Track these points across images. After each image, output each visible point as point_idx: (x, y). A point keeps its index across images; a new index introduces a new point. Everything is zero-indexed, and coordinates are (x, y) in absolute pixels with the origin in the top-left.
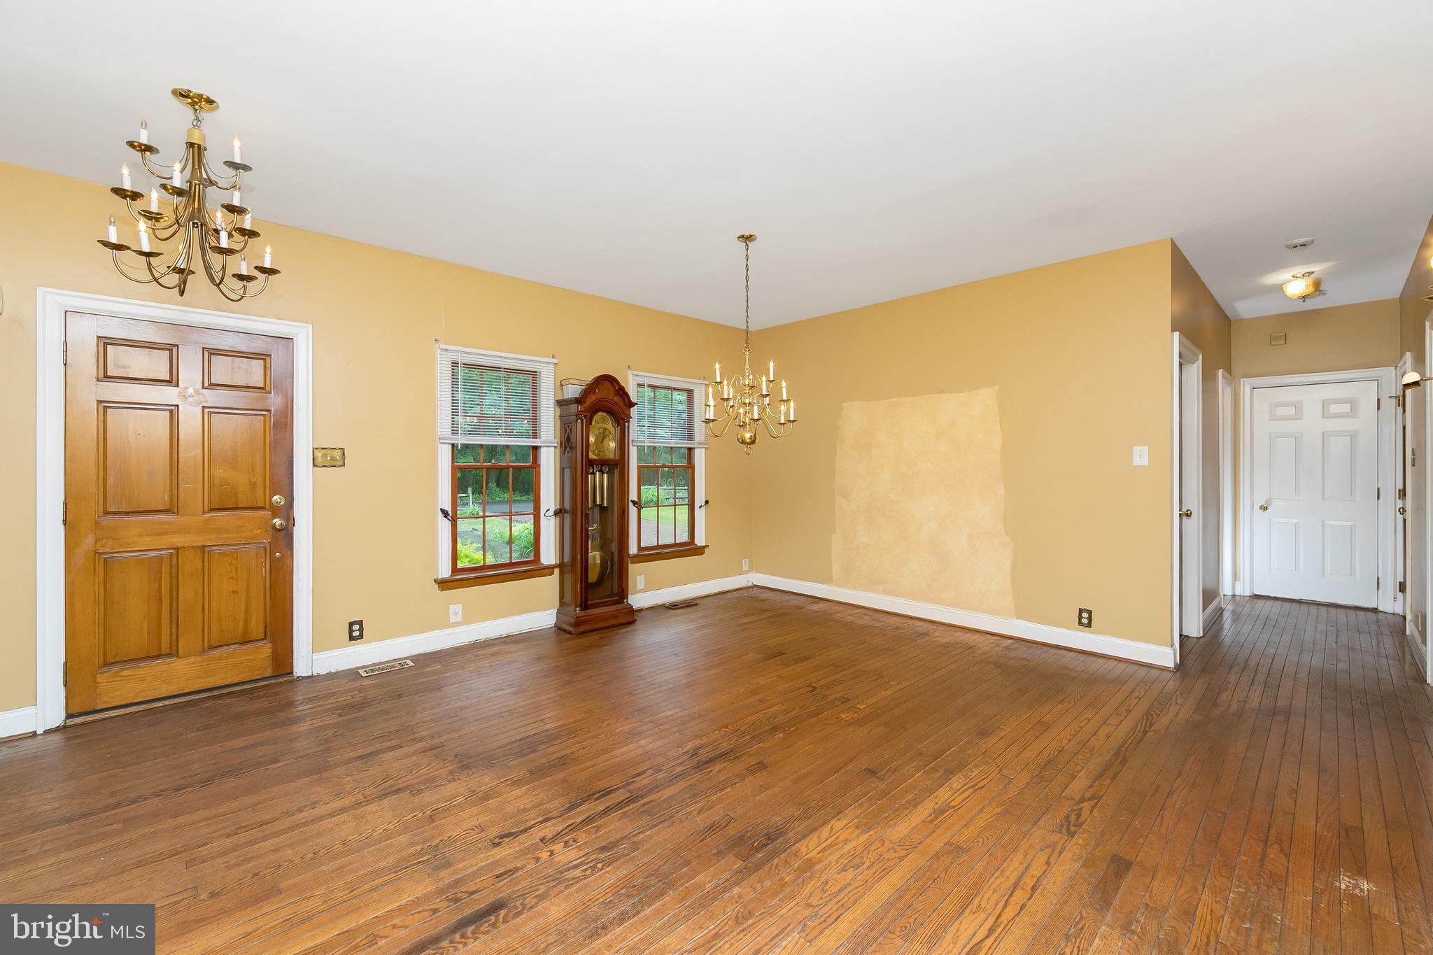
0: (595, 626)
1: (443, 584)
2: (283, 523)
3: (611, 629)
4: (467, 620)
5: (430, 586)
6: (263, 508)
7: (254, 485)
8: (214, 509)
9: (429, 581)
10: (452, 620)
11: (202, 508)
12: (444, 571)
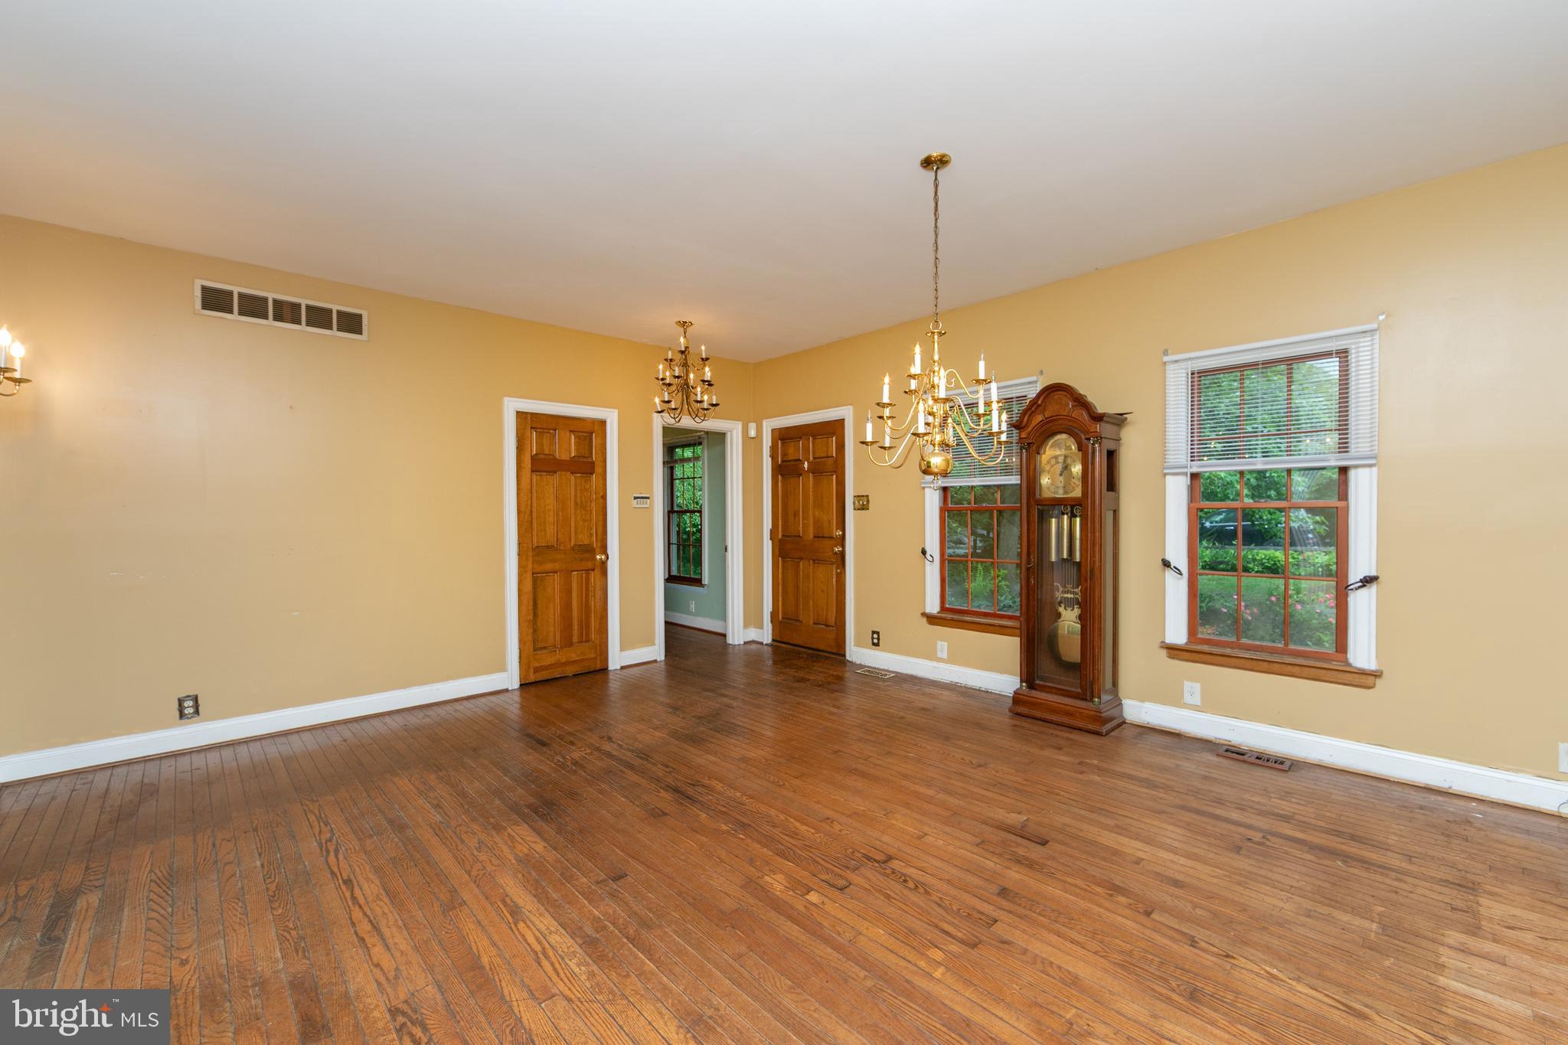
0: (1038, 714)
1: (931, 619)
2: (841, 549)
3: (1048, 725)
4: (951, 660)
5: (925, 619)
6: (833, 538)
7: (829, 522)
8: (815, 537)
9: (924, 614)
10: (939, 655)
11: (811, 536)
12: (933, 606)
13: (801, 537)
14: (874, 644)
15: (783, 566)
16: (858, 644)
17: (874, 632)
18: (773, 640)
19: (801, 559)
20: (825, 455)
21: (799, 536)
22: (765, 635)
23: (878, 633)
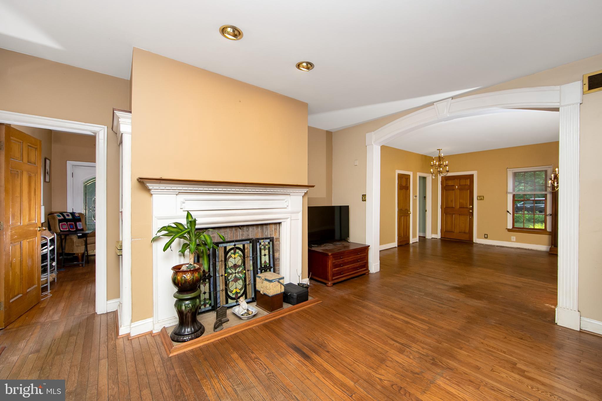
1: (509, 230)
2: (472, 211)
4: (518, 241)
5: (507, 230)
6: (468, 208)
7: (466, 203)
8: (460, 208)
9: (507, 229)
10: (512, 240)
11: (458, 207)
12: (510, 226)
13: (454, 208)
14: (485, 238)
15: (445, 216)
16: (479, 237)
17: (485, 234)
18: (441, 237)
19: (454, 214)
20: (465, 184)
21: (453, 207)
22: (439, 236)
23: (487, 235)
